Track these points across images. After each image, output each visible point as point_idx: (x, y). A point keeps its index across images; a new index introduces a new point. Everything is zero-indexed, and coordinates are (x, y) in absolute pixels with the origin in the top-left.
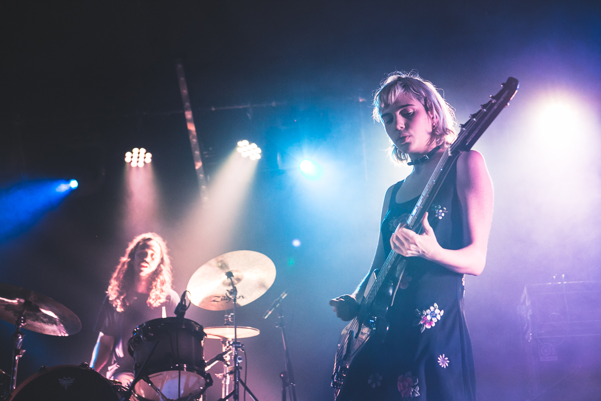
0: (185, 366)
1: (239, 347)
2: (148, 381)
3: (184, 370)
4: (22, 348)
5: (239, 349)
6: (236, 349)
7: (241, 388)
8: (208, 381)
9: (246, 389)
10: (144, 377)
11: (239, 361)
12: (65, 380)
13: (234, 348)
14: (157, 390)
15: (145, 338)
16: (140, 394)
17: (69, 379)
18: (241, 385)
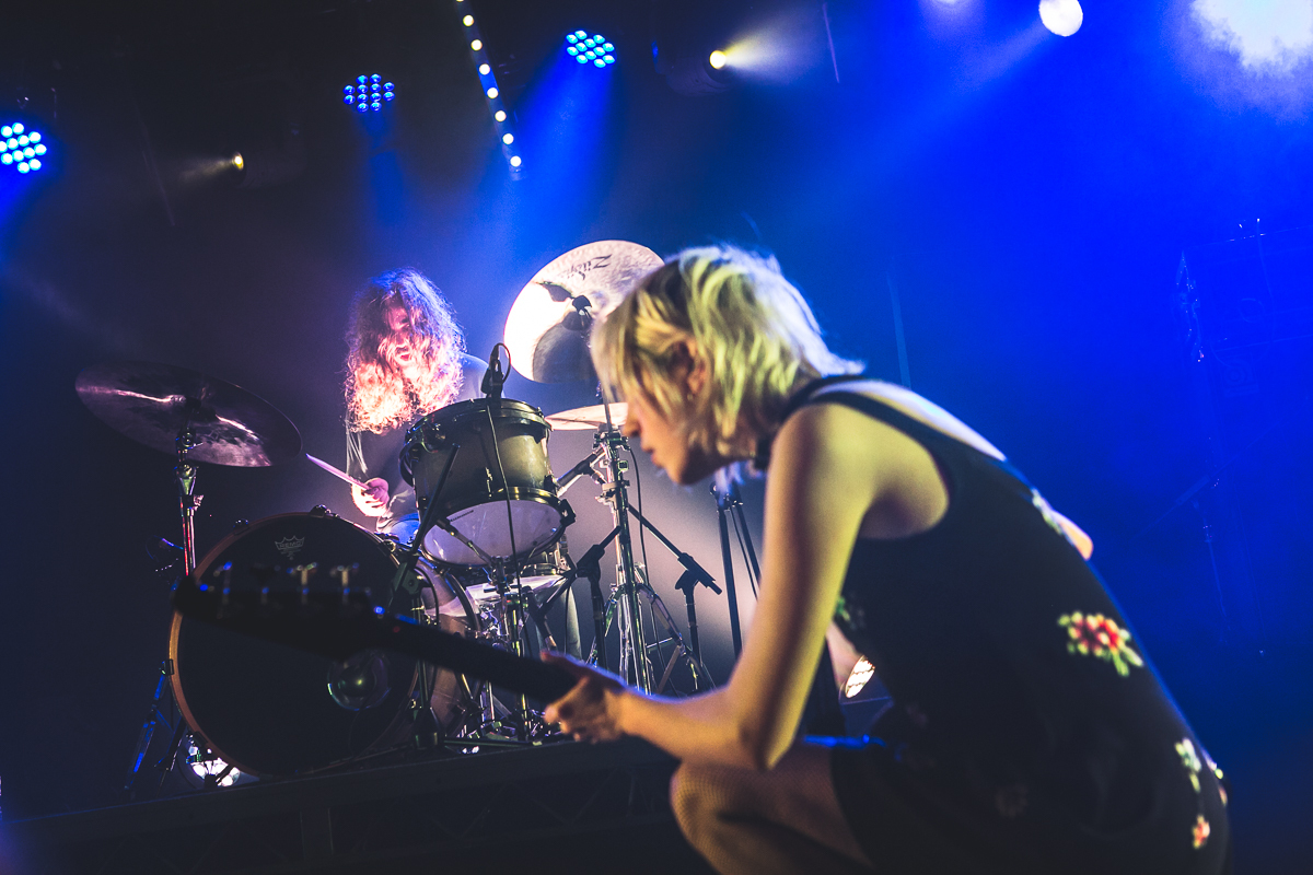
0: (517, 491)
1: (619, 443)
2: (450, 529)
3: (515, 499)
4: (197, 492)
5: (618, 447)
6: (613, 448)
7: (633, 522)
8: (565, 514)
9: (644, 522)
10: (439, 522)
11: (623, 470)
12: (286, 542)
13: (608, 447)
14: (467, 542)
15: (430, 446)
16: (437, 556)
17: (294, 540)
18: (631, 517)
